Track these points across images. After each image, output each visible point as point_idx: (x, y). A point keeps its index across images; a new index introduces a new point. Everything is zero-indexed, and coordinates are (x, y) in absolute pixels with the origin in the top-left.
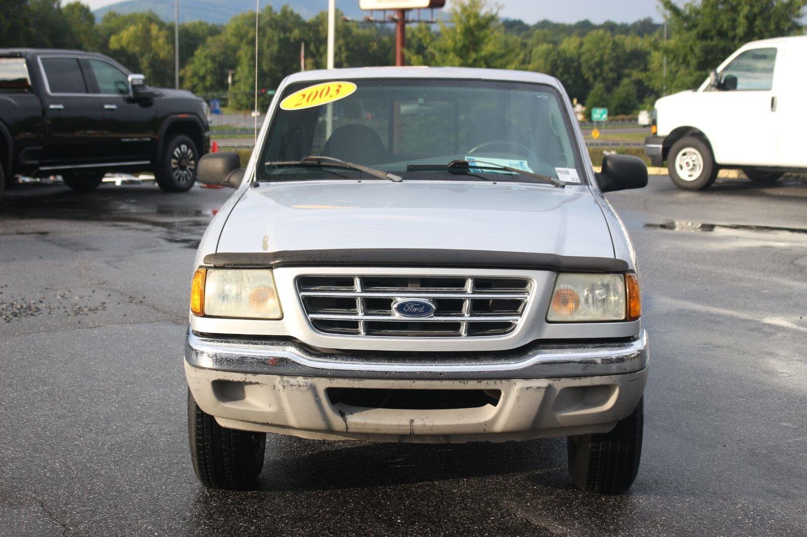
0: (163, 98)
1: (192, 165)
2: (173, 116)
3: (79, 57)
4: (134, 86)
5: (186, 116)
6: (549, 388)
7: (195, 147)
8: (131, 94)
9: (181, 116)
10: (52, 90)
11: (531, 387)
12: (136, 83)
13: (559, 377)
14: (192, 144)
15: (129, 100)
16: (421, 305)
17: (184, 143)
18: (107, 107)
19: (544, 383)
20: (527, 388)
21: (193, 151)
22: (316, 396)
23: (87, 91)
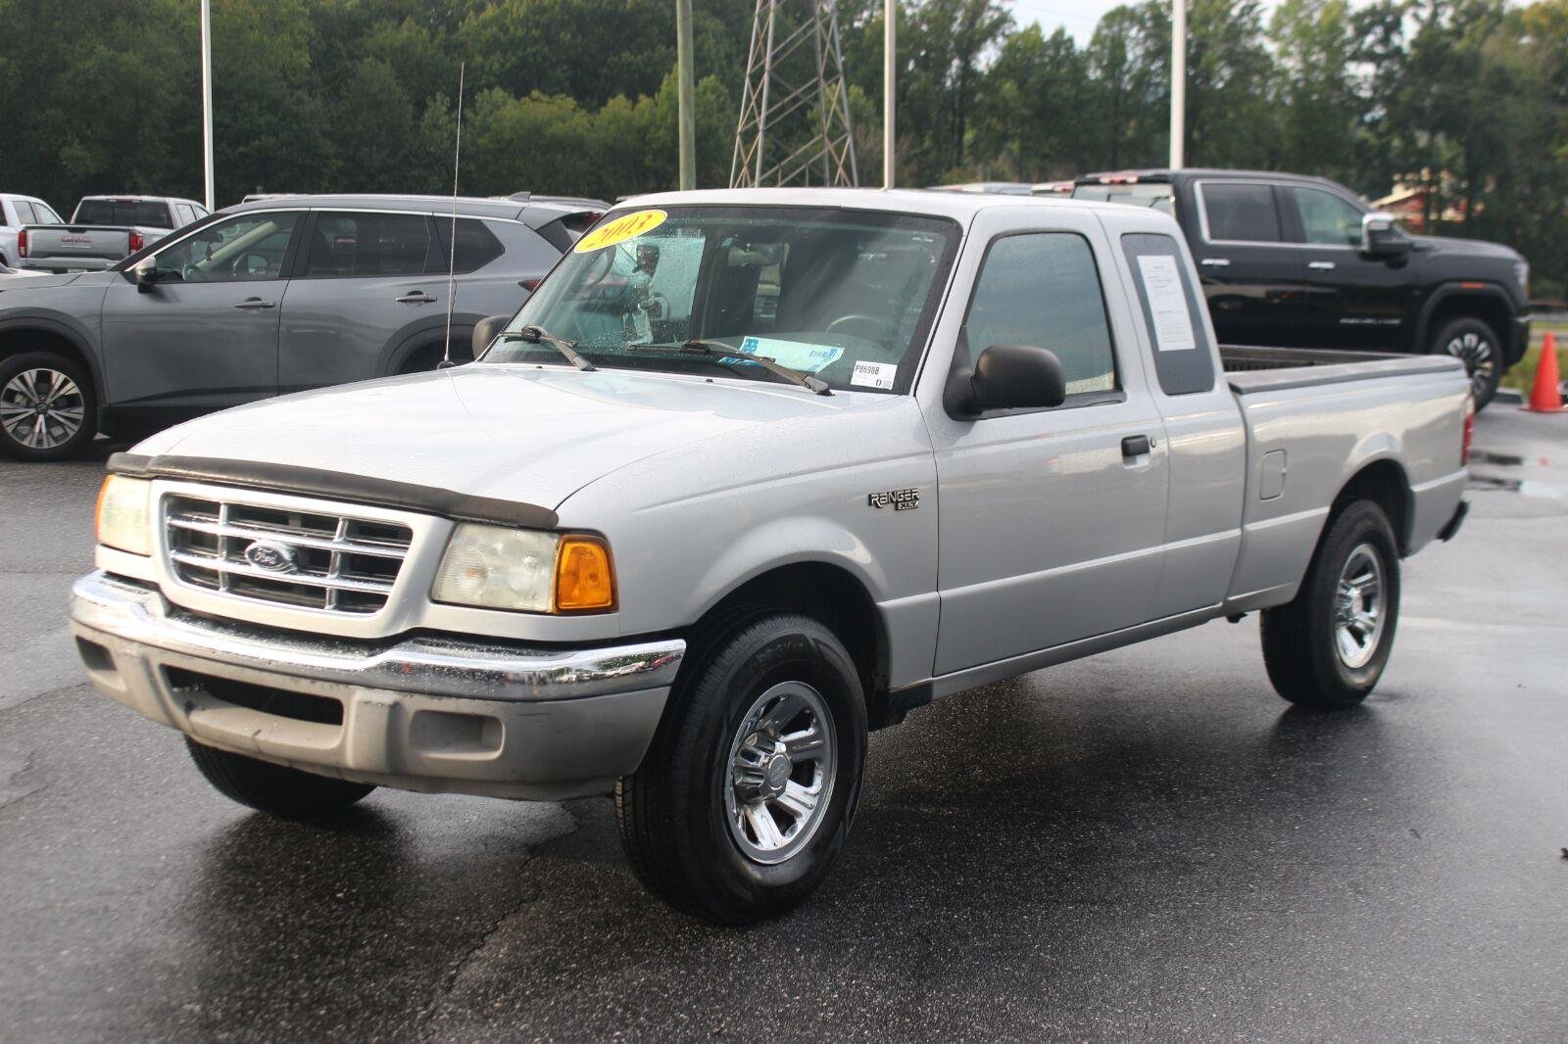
0: (1431, 254)
1: (1485, 369)
2: (1448, 286)
3: (1276, 183)
4: (1372, 234)
5: (1479, 286)
6: (395, 708)
7: (1494, 340)
8: (1365, 247)
9: (1466, 286)
10: (1213, 236)
11: (369, 702)
12: (1375, 227)
13: (412, 692)
14: (1489, 332)
15: (1364, 256)
16: (274, 553)
17: (1472, 331)
18: (1314, 265)
19: (389, 697)
20: (367, 703)
21: (1491, 345)
22: (150, 674)
23: (1282, 240)
